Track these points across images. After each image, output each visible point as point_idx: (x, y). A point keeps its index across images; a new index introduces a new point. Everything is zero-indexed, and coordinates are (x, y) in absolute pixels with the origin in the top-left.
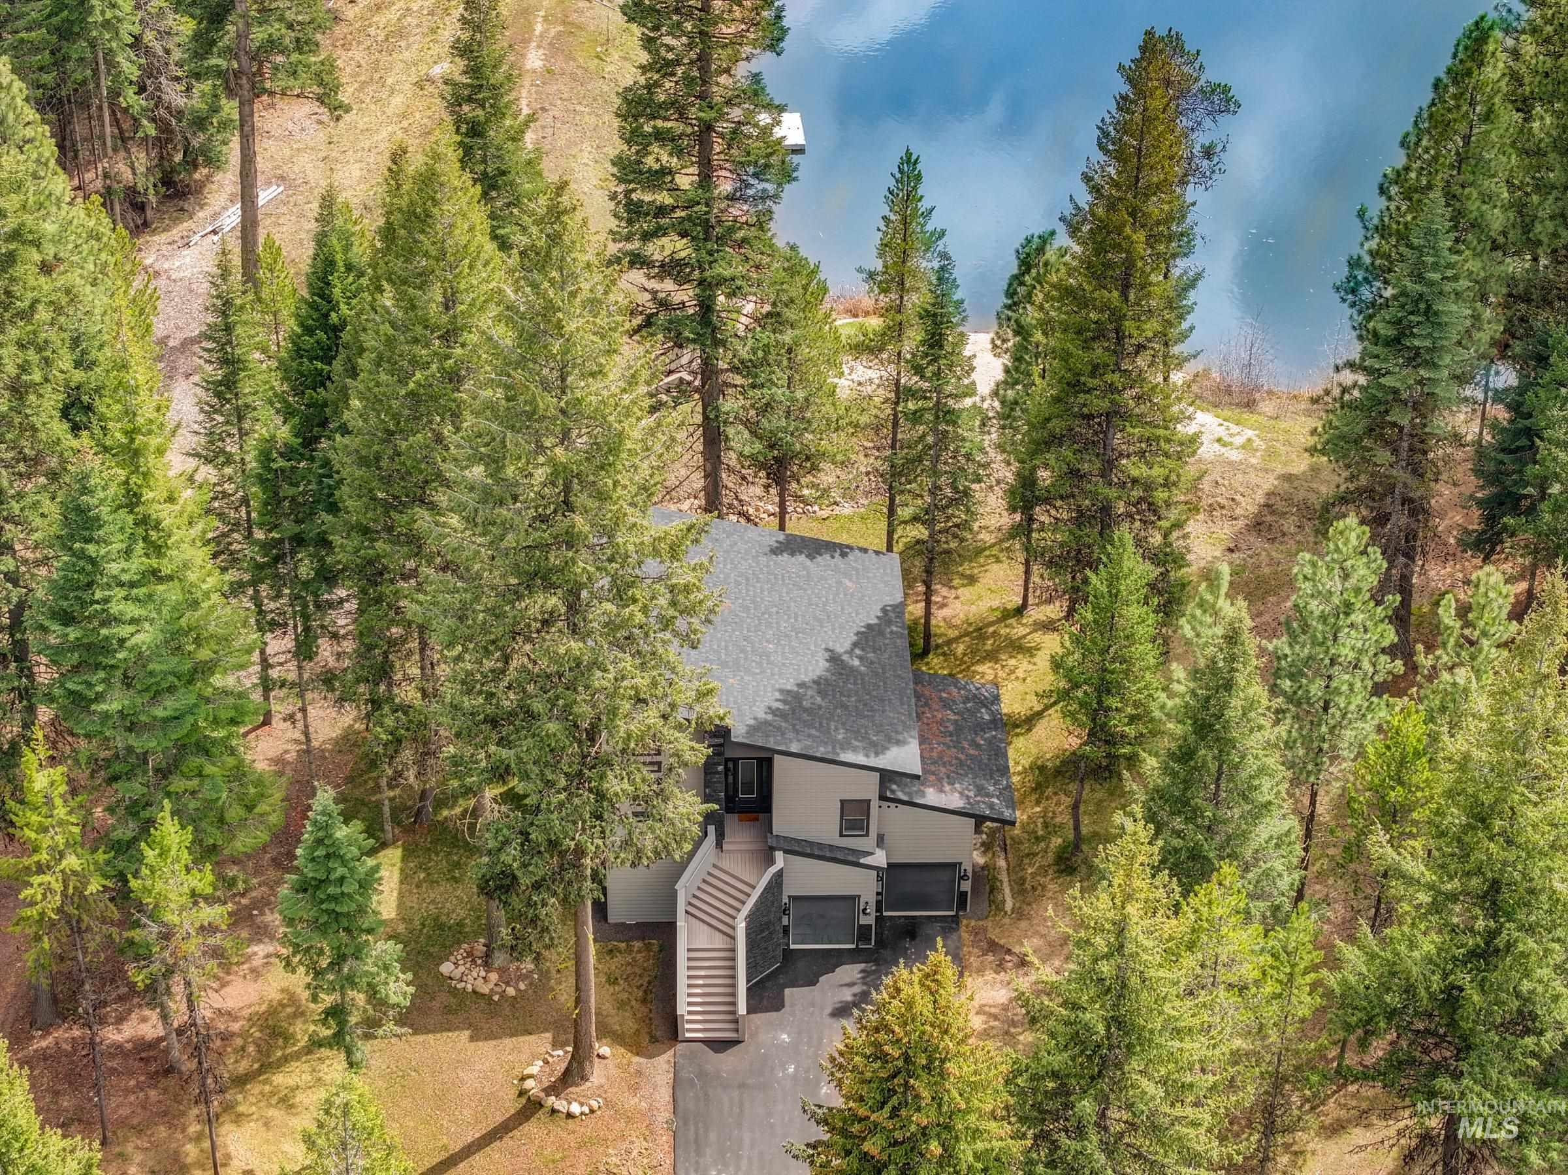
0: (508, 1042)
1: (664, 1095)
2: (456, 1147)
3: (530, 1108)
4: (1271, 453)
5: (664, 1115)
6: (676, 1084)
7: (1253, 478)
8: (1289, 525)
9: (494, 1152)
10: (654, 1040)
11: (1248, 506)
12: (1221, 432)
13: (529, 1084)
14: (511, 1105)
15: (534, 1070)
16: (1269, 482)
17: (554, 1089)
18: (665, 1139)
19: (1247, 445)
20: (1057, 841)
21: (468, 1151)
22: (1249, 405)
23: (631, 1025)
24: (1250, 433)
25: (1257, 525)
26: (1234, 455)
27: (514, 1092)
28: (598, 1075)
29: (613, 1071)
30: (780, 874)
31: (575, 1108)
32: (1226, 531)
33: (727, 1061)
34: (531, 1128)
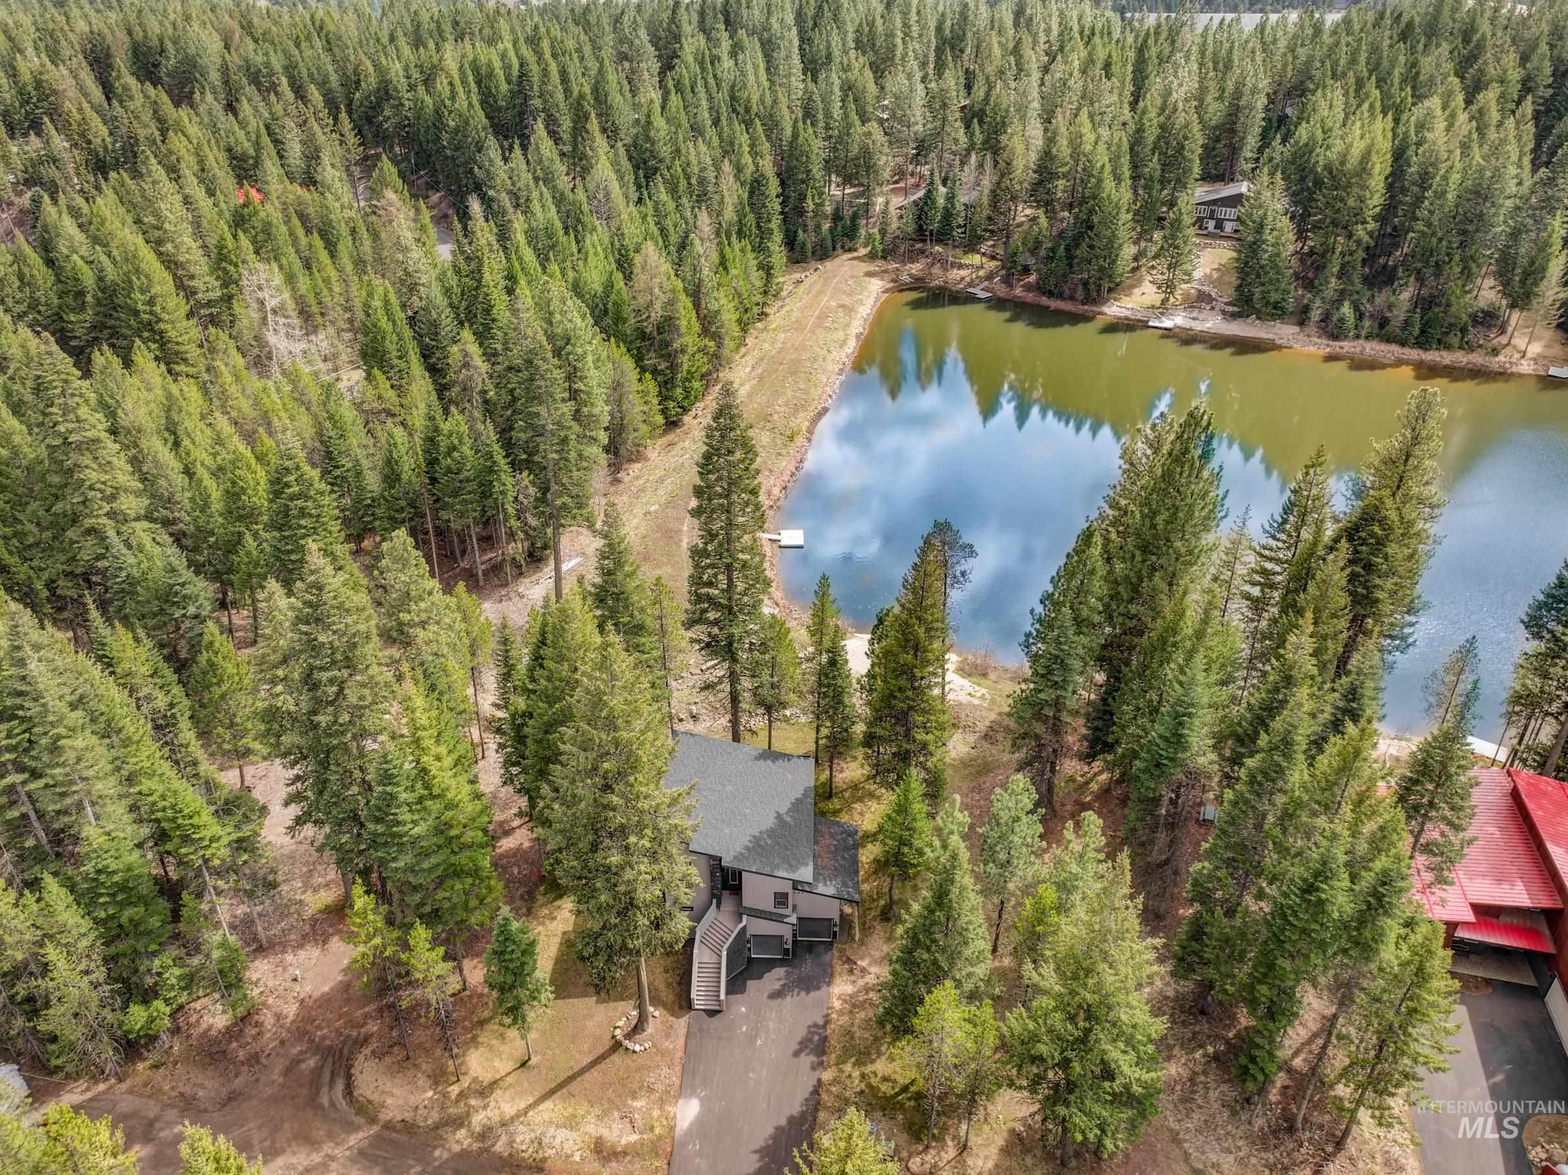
0: (612, 1004)
1: (681, 1042)
2: (577, 1068)
3: (617, 1046)
4: (993, 701)
5: (680, 1054)
6: (688, 1036)
7: (984, 714)
8: (1000, 737)
9: (595, 1073)
10: (681, 1008)
11: (982, 727)
12: (971, 690)
13: (618, 1032)
14: (607, 1044)
15: (620, 1024)
16: (993, 716)
17: (629, 1036)
18: (678, 1068)
19: (982, 697)
20: (882, 902)
21: (582, 1071)
22: (985, 675)
23: (671, 998)
24: (984, 691)
25: (986, 737)
26: (976, 702)
27: (609, 1036)
28: (650, 1029)
29: (659, 1025)
30: (744, 928)
31: (637, 1048)
32: (972, 739)
33: (715, 1020)
34: (616, 1058)
